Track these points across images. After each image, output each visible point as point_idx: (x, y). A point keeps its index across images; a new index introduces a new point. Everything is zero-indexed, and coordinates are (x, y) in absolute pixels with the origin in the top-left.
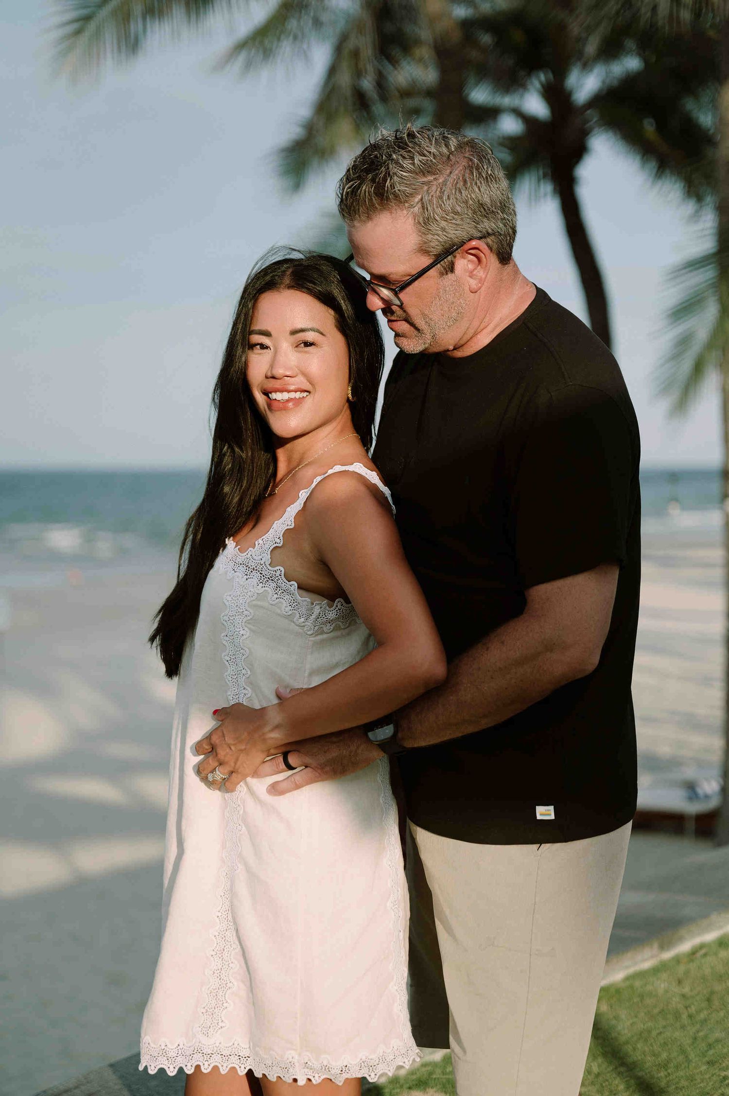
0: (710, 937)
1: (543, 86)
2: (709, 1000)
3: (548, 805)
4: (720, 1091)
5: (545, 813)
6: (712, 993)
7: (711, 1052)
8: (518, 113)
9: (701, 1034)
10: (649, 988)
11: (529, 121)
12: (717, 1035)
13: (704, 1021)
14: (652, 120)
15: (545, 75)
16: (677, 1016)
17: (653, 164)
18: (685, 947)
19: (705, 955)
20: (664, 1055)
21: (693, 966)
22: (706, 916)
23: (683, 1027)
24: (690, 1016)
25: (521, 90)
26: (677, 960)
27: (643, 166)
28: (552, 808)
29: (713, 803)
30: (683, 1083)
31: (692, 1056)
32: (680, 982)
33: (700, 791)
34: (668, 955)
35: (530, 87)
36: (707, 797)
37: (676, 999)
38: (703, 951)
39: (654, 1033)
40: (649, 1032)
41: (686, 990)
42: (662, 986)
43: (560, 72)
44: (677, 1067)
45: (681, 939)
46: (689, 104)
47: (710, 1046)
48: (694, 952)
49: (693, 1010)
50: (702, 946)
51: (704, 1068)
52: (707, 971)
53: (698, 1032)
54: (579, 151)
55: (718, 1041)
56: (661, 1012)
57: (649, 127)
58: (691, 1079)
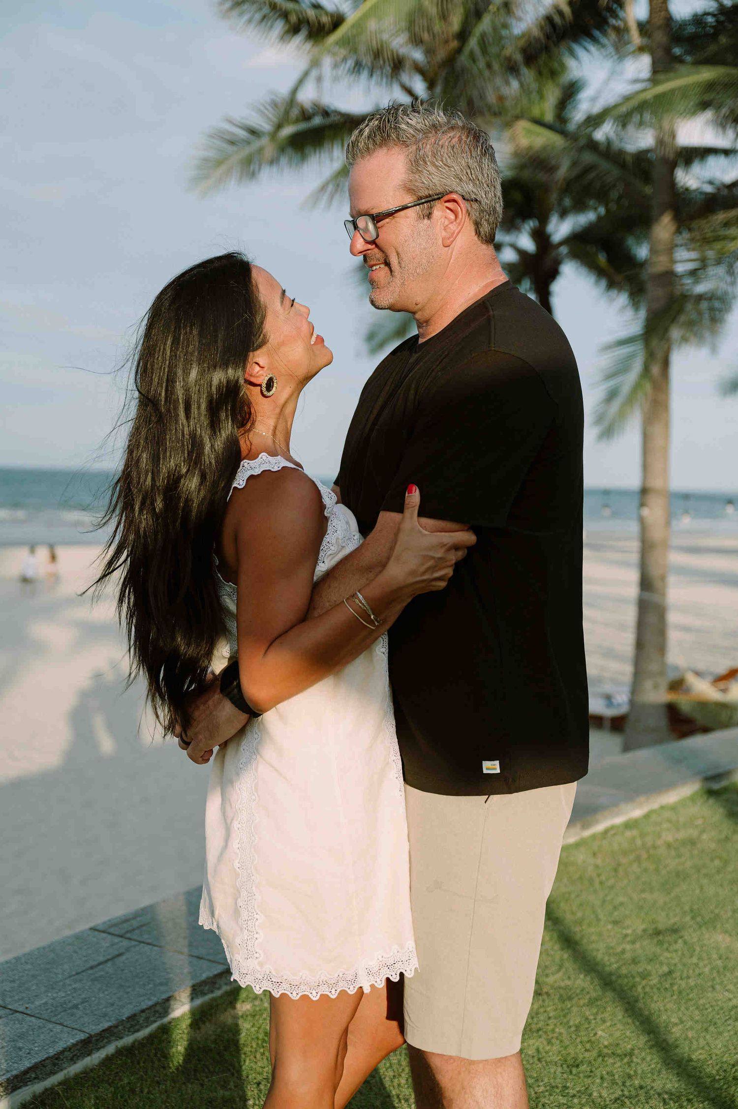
0: (619, 820)
1: (531, 229)
2: (616, 870)
3: (493, 760)
4: (622, 947)
5: (491, 767)
6: (619, 865)
7: (616, 913)
8: (514, 246)
9: (609, 898)
10: (572, 859)
11: (521, 252)
12: (621, 899)
13: (612, 888)
14: (605, 255)
15: (533, 223)
16: (591, 881)
17: (604, 283)
18: (600, 827)
19: (615, 834)
20: (579, 914)
21: (605, 842)
22: (616, 805)
23: (595, 891)
24: (601, 883)
25: (517, 233)
26: (594, 837)
27: (597, 282)
28: (497, 763)
29: (624, 709)
30: (594, 938)
31: (601, 916)
32: (594, 854)
33: (615, 701)
34: (587, 833)
35: (523, 230)
36: (619, 705)
37: (590, 869)
38: (612, 832)
39: (573, 896)
40: (570, 893)
41: (599, 861)
42: (582, 857)
43: (544, 220)
44: (589, 925)
45: (597, 822)
46: (630, 241)
47: (615, 908)
48: (606, 831)
49: (603, 878)
50: (612, 827)
51: (610, 927)
52: (616, 847)
53: (606, 895)
54: (553, 273)
55: (622, 904)
56: (581, 878)
57: (602, 258)
58: (600, 934)
